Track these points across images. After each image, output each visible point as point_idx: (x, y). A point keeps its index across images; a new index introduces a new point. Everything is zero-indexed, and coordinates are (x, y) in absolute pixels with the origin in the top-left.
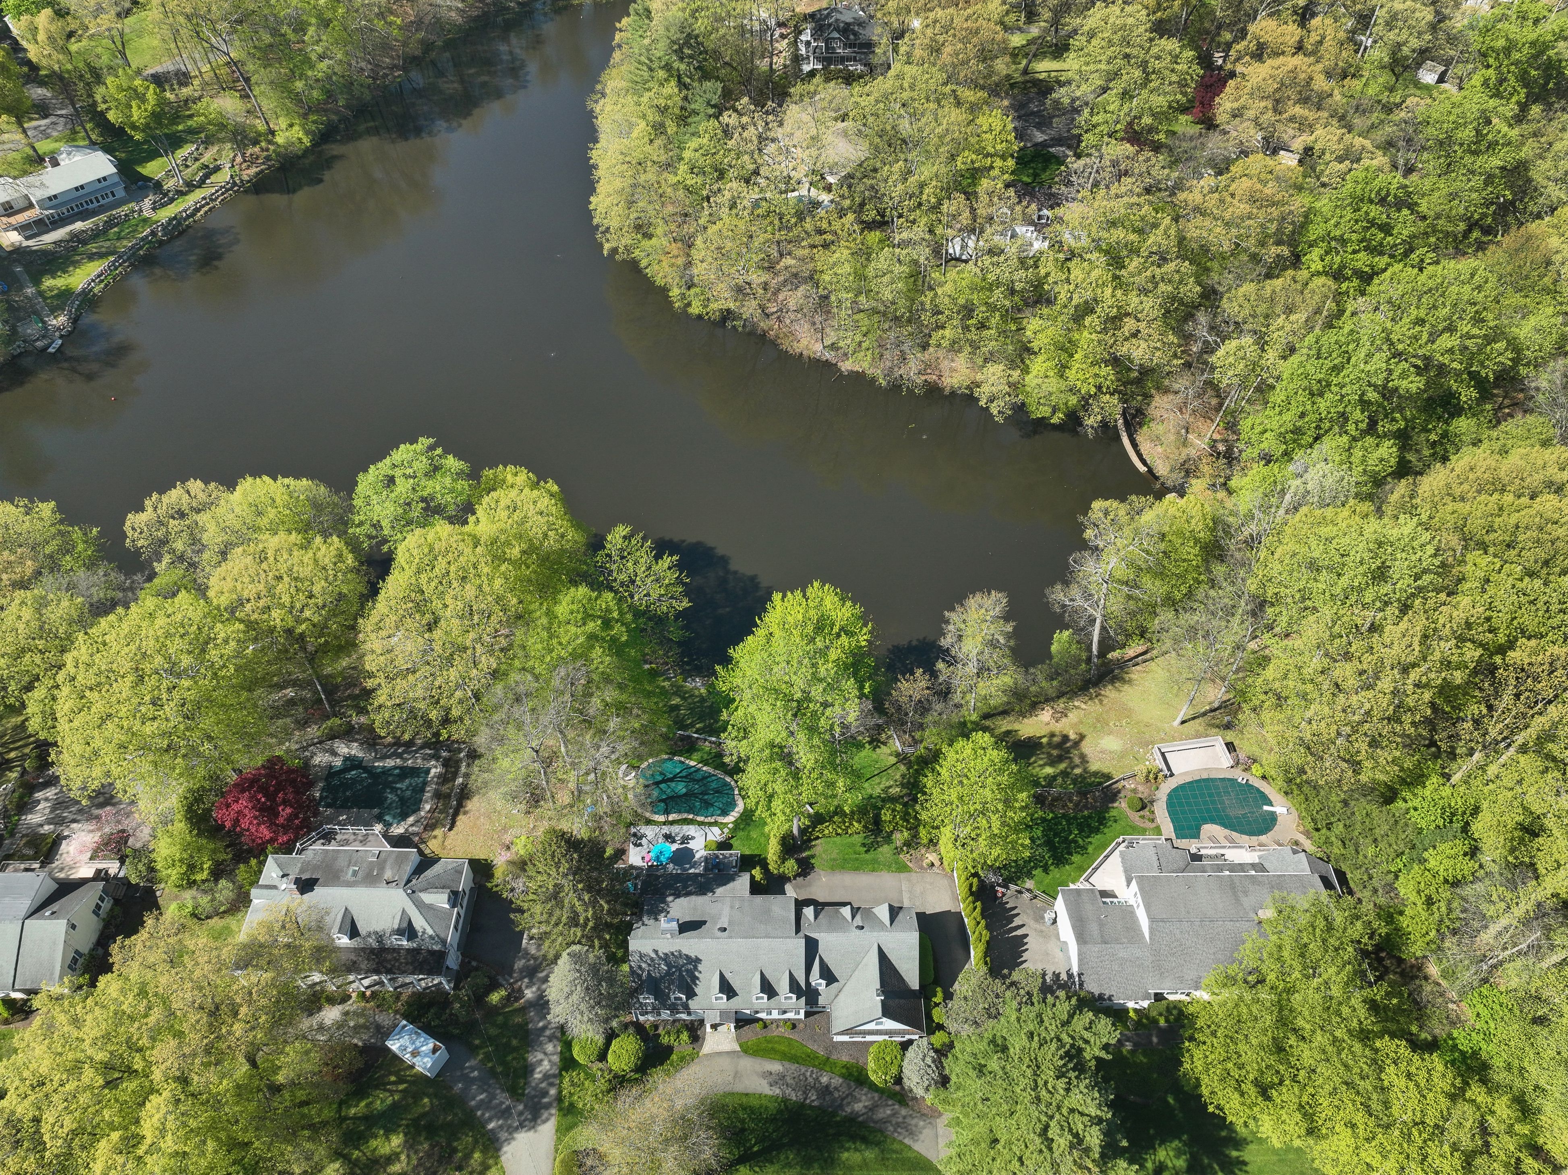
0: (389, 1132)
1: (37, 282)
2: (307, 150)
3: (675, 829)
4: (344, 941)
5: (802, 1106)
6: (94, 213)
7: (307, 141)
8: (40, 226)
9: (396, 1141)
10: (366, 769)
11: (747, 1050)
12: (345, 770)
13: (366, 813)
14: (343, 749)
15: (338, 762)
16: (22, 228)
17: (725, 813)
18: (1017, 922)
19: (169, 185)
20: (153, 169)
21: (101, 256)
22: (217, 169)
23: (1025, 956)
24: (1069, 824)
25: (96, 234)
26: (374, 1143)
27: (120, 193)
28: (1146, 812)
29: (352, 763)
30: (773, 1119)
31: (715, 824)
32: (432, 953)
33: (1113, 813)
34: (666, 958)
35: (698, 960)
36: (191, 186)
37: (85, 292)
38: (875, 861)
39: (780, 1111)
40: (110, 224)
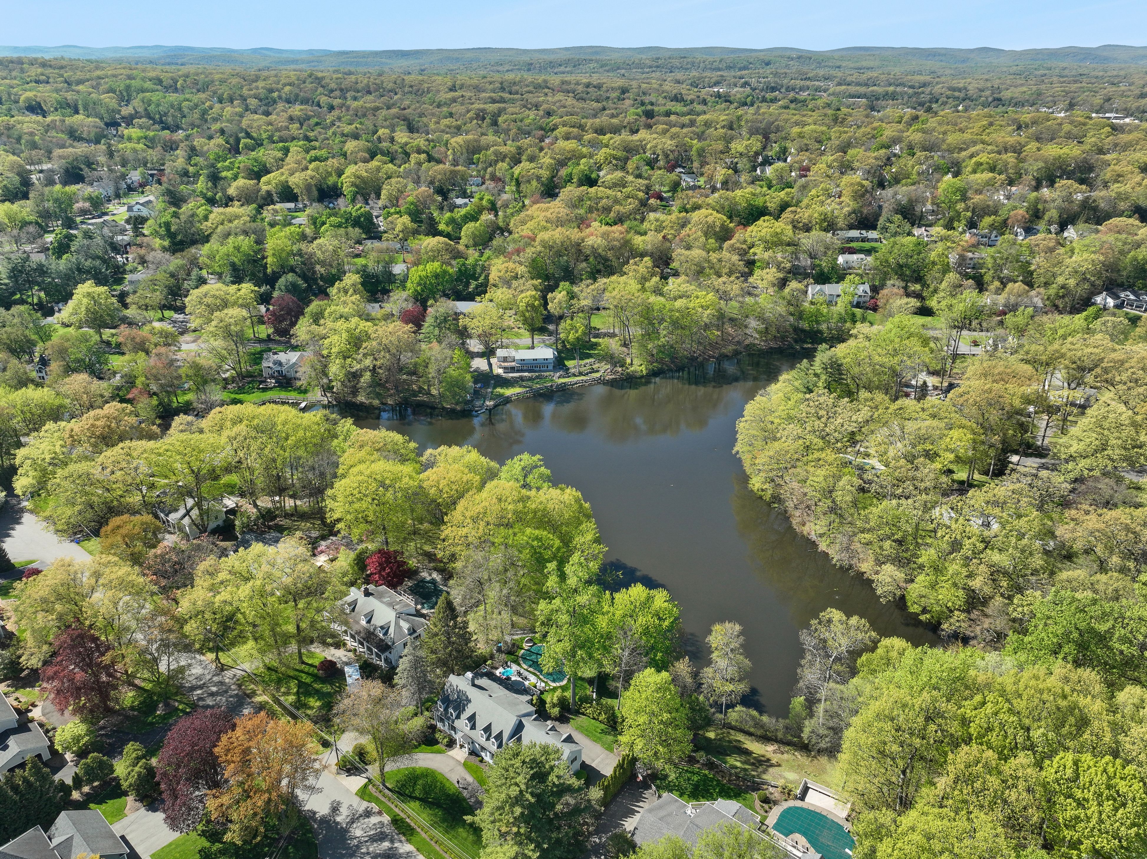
0: (319, 699)
1: (495, 388)
2: (642, 377)
3: (526, 674)
4: (364, 623)
5: (464, 799)
6: (535, 372)
7: (644, 372)
8: (513, 369)
9: (318, 704)
10: (435, 586)
11: (465, 765)
12: (428, 582)
13: (420, 600)
14: (435, 575)
15: (428, 579)
16: (505, 368)
17: (554, 681)
18: (641, 804)
19: (572, 371)
20: (570, 363)
21: (525, 387)
22: (597, 371)
23: (629, 819)
24: (718, 785)
25: (530, 379)
26: (311, 699)
27: (551, 367)
28: (766, 806)
29: (433, 582)
30: (448, 795)
31: (546, 682)
32: (387, 644)
33: (748, 796)
34: (459, 692)
35: (470, 701)
36: (581, 374)
37: (508, 397)
38: (600, 739)
39: (454, 794)
40: (537, 377)
